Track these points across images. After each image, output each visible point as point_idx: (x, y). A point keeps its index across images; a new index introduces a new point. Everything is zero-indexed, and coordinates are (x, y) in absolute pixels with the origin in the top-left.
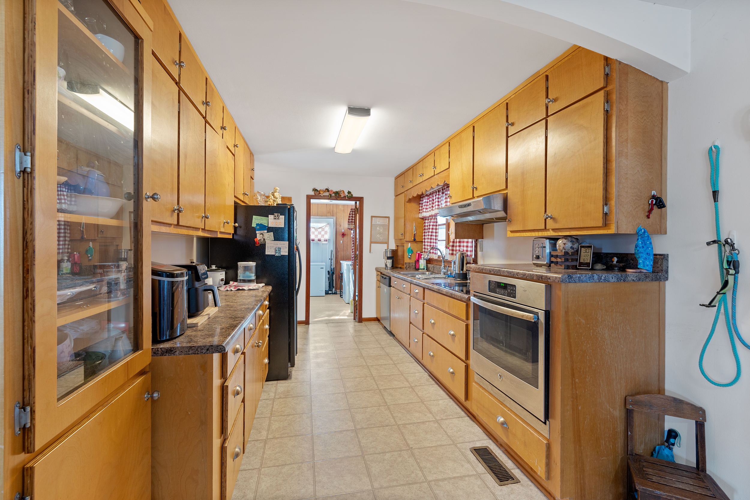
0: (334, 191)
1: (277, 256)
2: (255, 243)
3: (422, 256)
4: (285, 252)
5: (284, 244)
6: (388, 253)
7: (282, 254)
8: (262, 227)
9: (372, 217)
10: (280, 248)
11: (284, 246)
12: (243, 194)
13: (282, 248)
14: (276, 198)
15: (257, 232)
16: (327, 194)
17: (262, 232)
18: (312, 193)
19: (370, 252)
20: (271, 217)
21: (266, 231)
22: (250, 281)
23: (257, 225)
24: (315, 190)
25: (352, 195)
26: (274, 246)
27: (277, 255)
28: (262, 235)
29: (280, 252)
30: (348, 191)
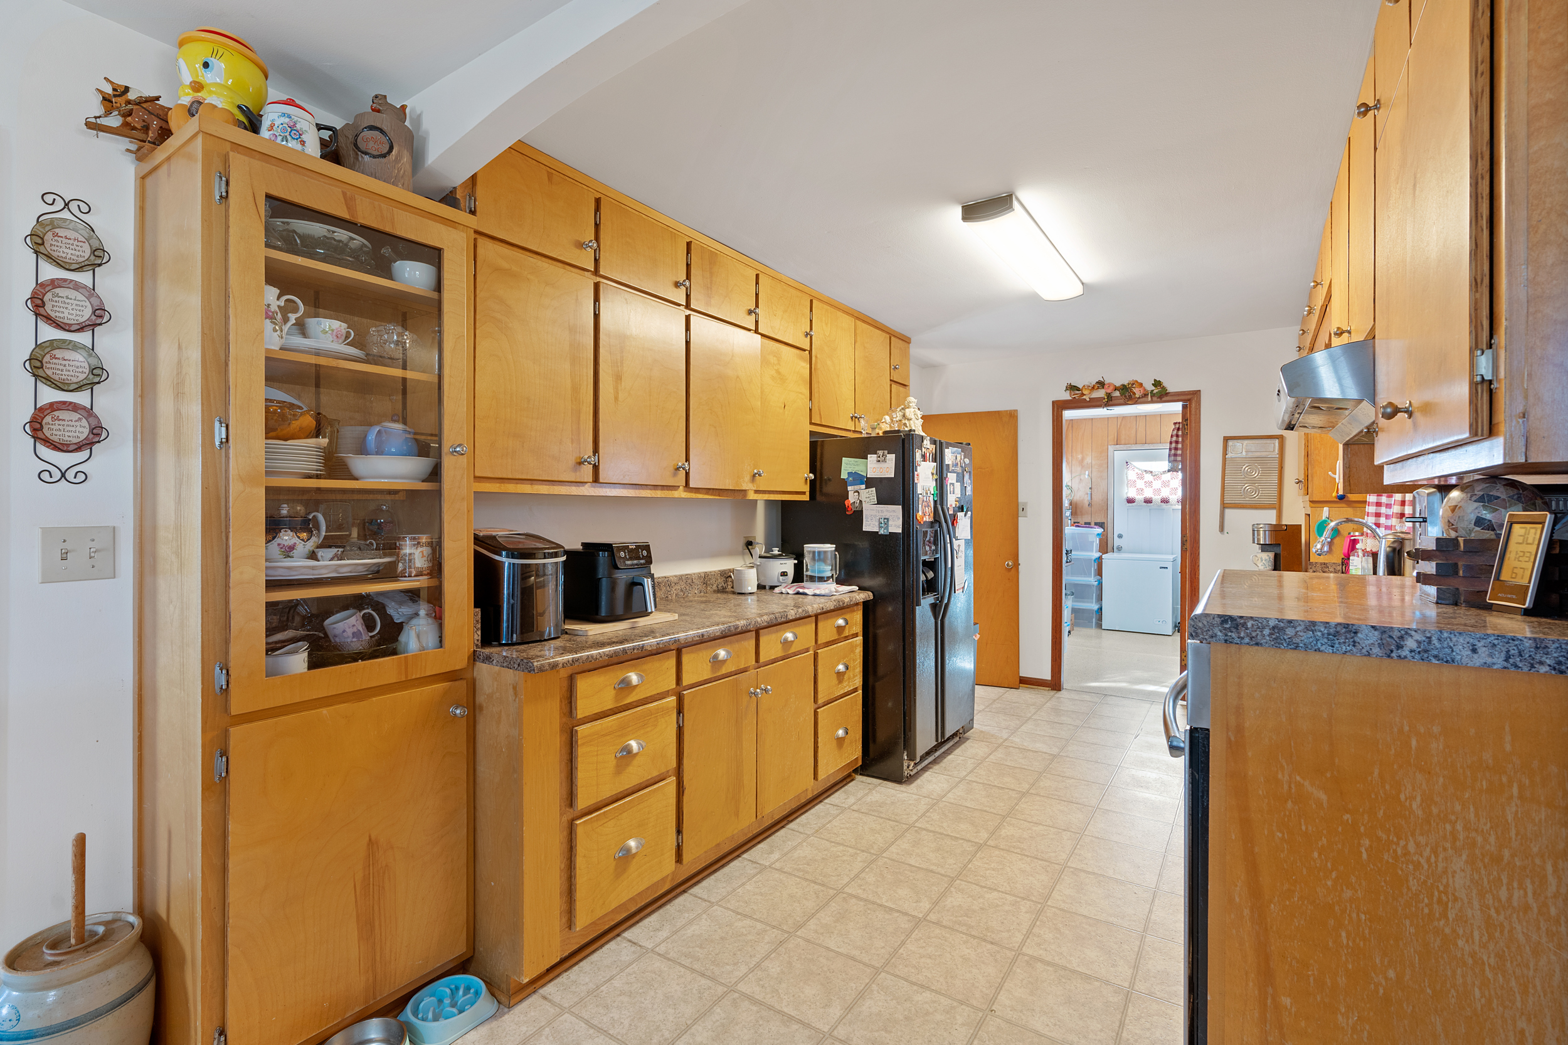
0: (1118, 384)
1: (881, 535)
2: (844, 508)
3: (1357, 546)
4: (896, 527)
5: (894, 511)
6: (1259, 535)
7: (893, 529)
8: (858, 478)
9: (1226, 439)
10: (888, 519)
11: (895, 514)
12: (852, 418)
13: (890, 519)
14: (909, 420)
15: (849, 488)
16: (1100, 393)
17: (857, 487)
18: (1066, 396)
19: (1222, 529)
20: (872, 458)
21: (863, 486)
22: (821, 579)
23: (850, 474)
24: (1072, 388)
25: (1164, 388)
26: (877, 514)
27: (882, 532)
28: (857, 494)
29: (888, 526)
30: (1155, 380)
